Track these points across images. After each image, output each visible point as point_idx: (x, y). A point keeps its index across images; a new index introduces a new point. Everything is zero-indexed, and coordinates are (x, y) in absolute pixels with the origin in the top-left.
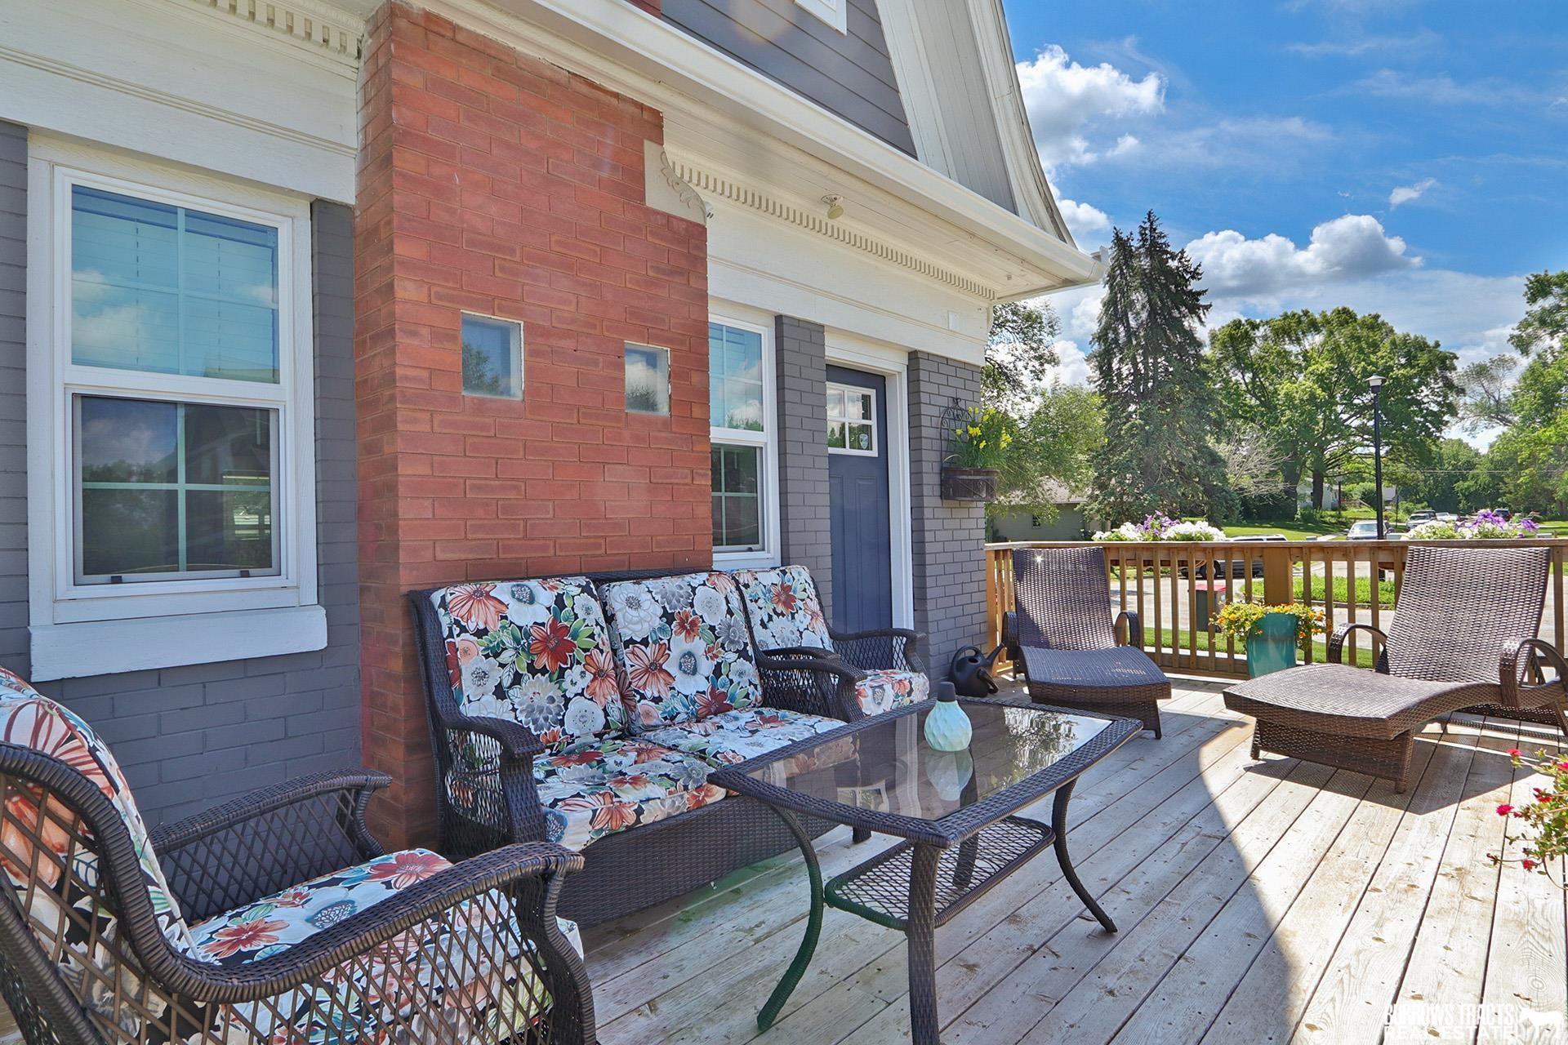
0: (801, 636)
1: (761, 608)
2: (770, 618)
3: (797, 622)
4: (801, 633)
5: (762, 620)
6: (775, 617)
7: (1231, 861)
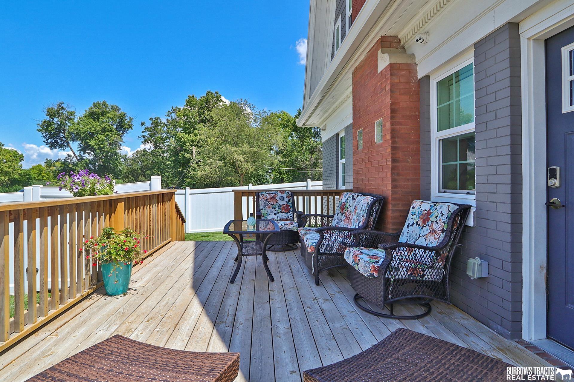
0: (418, 238)
1: (412, 219)
2: (412, 225)
3: (422, 231)
4: (420, 237)
5: (409, 224)
6: (415, 224)
7: (210, 313)
